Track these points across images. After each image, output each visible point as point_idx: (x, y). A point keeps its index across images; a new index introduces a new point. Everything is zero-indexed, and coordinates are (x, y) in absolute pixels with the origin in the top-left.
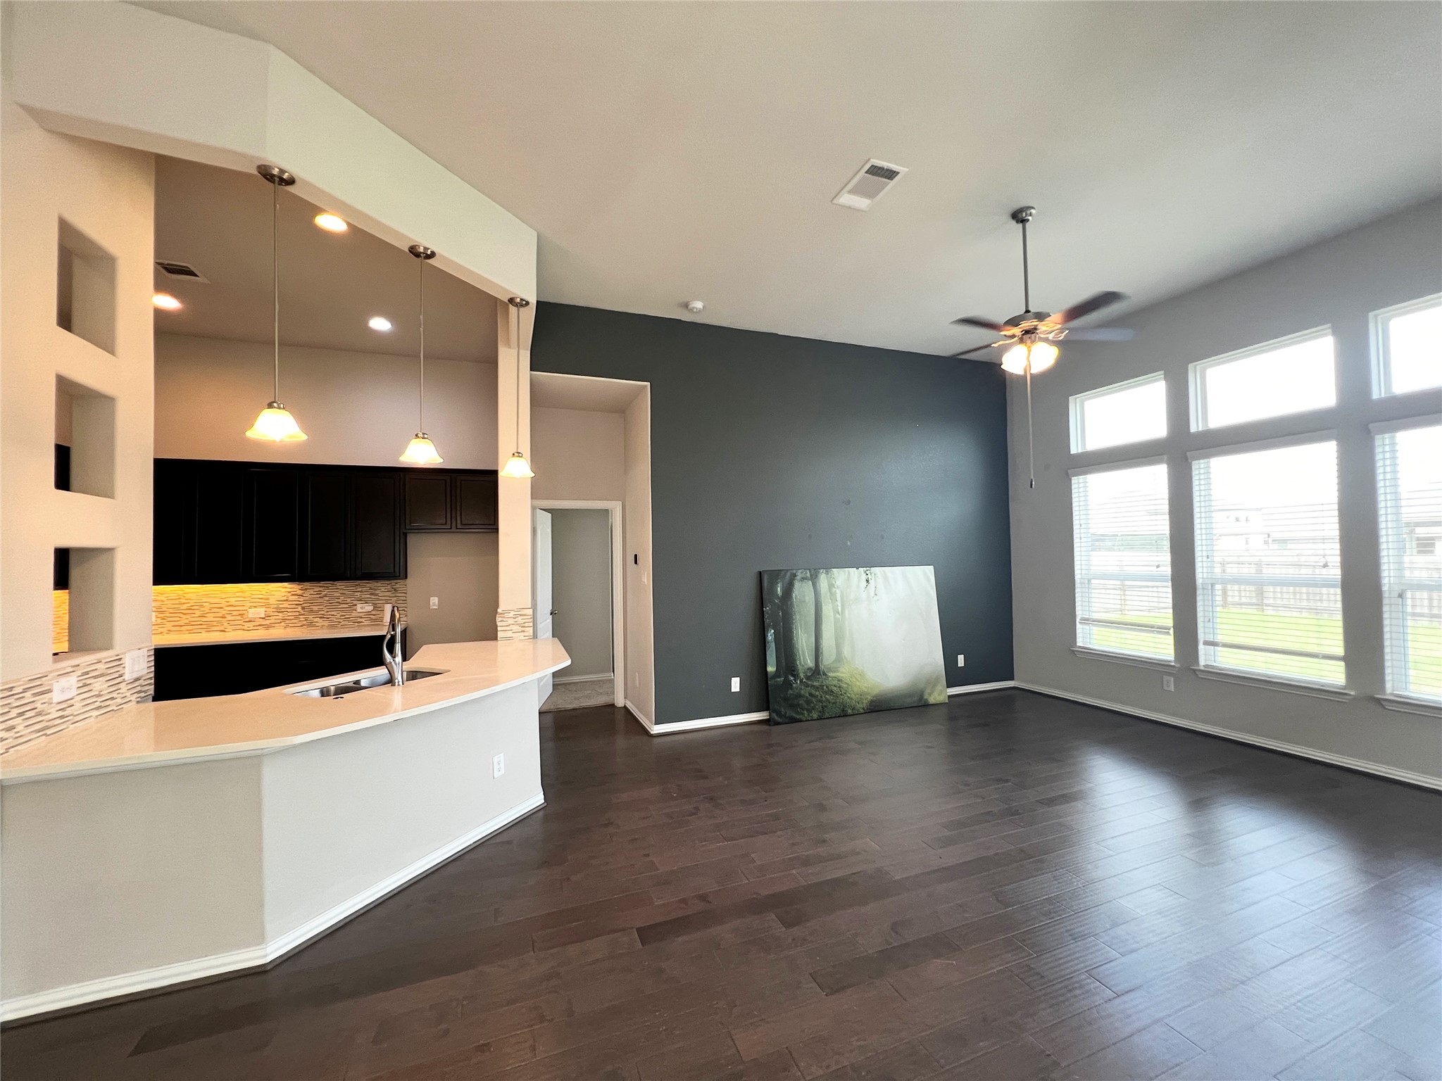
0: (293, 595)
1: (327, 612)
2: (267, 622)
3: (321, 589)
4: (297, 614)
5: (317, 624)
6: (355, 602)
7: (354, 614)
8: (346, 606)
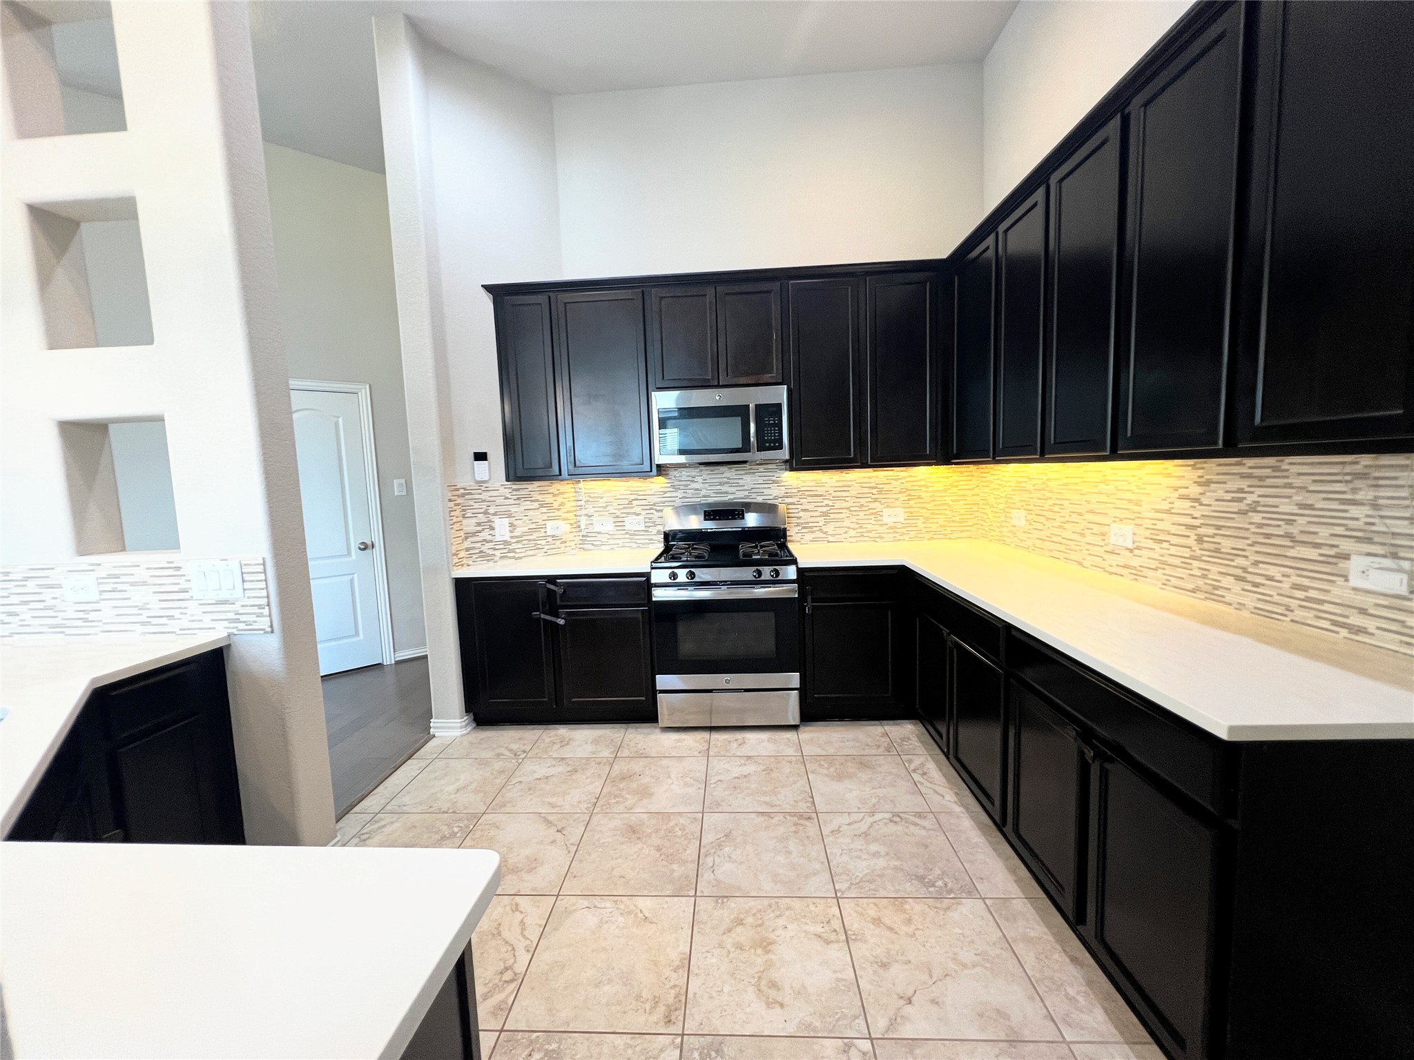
0: (1182, 497)
1: (1256, 563)
2: (1135, 562)
3: (1244, 484)
4: (1187, 552)
5: (1229, 598)
6: (1346, 545)
7: (1339, 591)
8: (1312, 553)
